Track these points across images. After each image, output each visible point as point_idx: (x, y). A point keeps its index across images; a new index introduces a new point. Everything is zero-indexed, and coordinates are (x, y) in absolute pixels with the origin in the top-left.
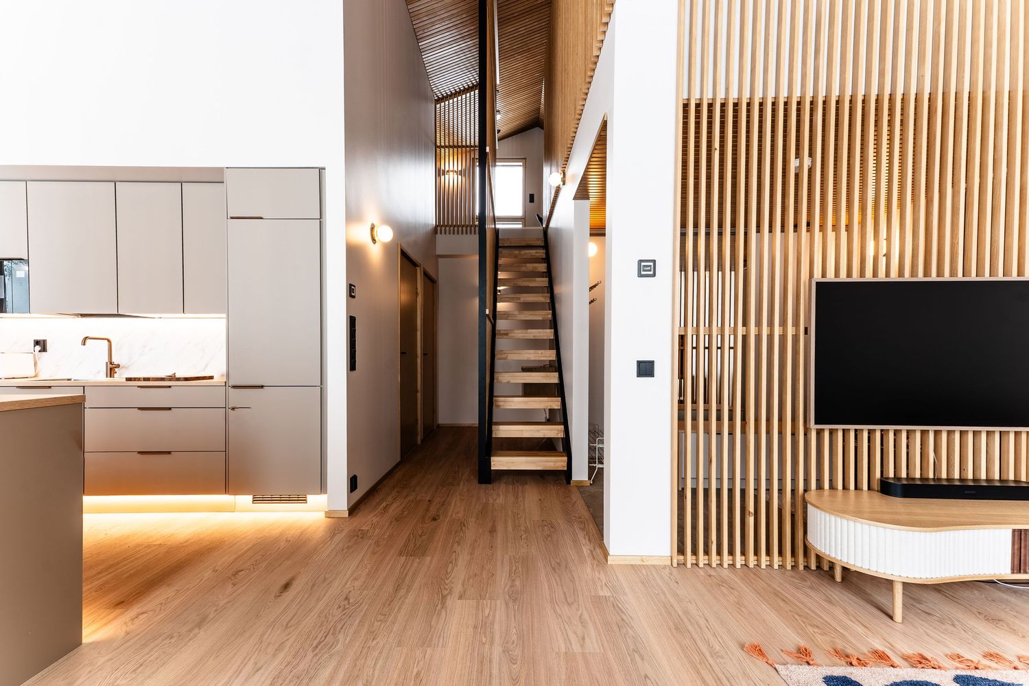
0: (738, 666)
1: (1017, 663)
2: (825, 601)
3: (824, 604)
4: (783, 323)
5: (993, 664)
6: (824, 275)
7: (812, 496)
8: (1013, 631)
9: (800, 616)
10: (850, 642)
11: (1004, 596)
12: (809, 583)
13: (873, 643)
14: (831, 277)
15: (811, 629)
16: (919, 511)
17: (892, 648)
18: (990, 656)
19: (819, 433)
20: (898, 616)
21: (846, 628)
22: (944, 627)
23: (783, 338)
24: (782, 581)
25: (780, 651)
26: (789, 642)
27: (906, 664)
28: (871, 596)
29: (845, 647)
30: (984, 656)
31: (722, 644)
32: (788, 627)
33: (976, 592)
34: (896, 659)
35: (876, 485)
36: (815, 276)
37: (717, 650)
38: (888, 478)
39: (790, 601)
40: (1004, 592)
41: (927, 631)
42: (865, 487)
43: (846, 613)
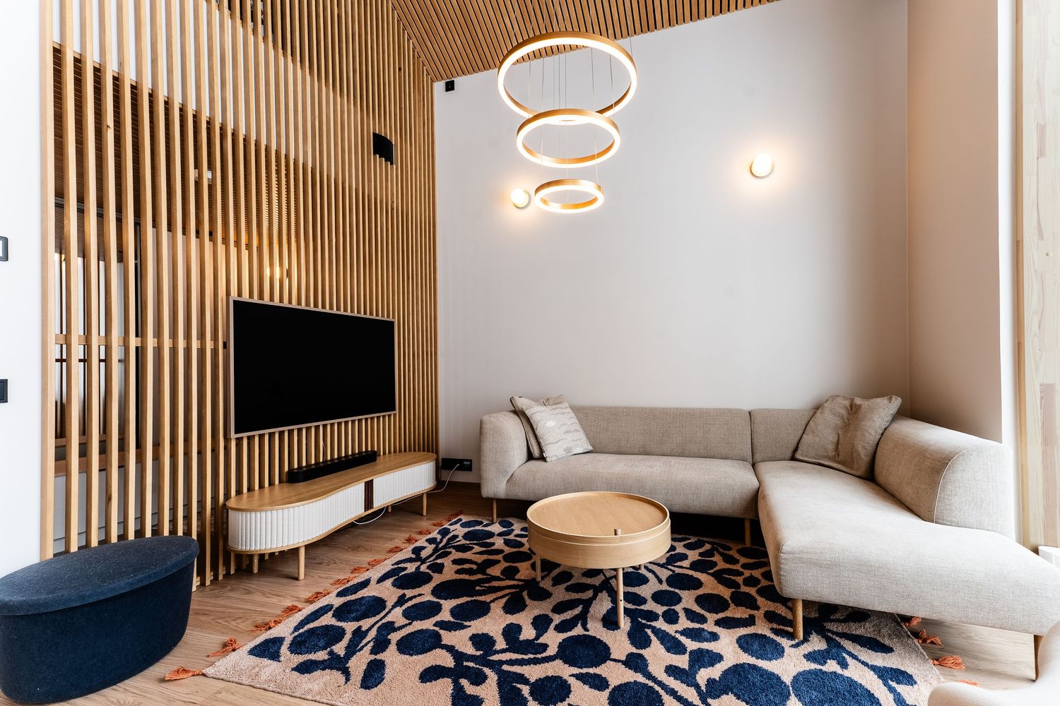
0: (160, 699)
1: (368, 567)
2: (245, 594)
3: (245, 597)
4: (202, 336)
5: (357, 575)
6: (240, 294)
7: (232, 503)
8: (367, 550)
9: (221, 618)
10: (268, 613)
11: (361, 531)
12: (229, 587)
13: (285, 604)
14: (246, 297)
15: (234, 623)
16: (315, 487)
17: (298, 599)
18: (355, 570)
19: (239, 441)
20: (302, 576)
21: (263, 605)
22: (329, 567)
23: (202, 352)
24: (200, 599)
25: (205, 658)
26: (213, 645)
27: (308, 604)
28: (281, 571)
29: (264, 620)
30: (352, 573)
31: (138, 692)
32: (211, 634)
33: (347, 536)
34: (300, 606)
35: (284, 478)
36: (232, 294)
37: (132, 701)
38: (294, 469)
39: (211, 611)
40: (361, 529)
41: (321, 575)
42: (277, 482)
43: (264, 594)
